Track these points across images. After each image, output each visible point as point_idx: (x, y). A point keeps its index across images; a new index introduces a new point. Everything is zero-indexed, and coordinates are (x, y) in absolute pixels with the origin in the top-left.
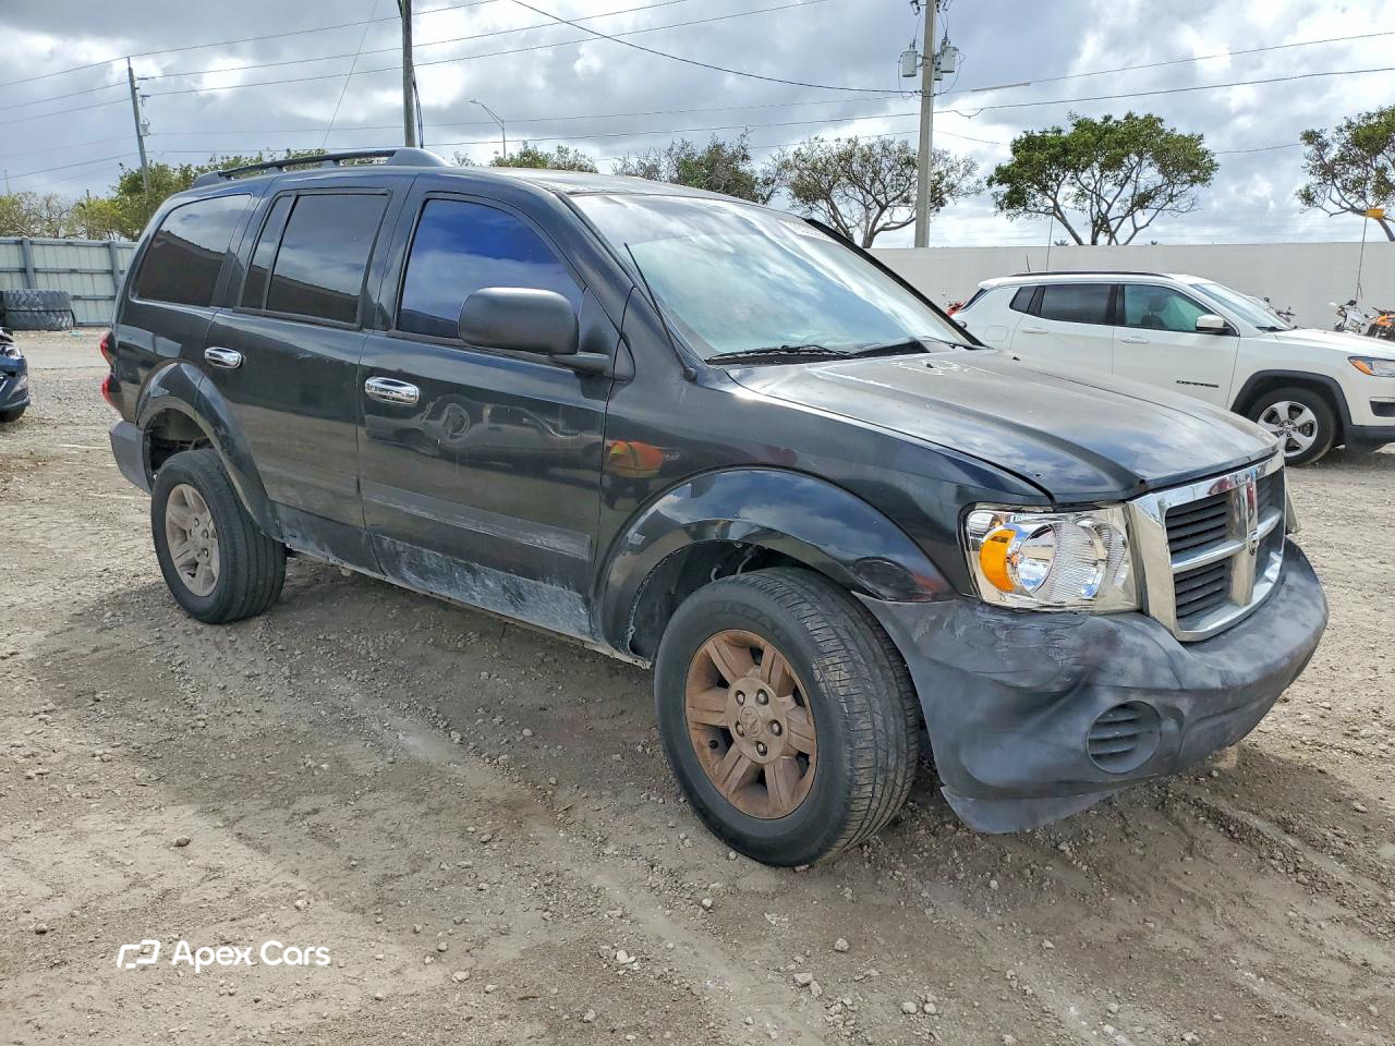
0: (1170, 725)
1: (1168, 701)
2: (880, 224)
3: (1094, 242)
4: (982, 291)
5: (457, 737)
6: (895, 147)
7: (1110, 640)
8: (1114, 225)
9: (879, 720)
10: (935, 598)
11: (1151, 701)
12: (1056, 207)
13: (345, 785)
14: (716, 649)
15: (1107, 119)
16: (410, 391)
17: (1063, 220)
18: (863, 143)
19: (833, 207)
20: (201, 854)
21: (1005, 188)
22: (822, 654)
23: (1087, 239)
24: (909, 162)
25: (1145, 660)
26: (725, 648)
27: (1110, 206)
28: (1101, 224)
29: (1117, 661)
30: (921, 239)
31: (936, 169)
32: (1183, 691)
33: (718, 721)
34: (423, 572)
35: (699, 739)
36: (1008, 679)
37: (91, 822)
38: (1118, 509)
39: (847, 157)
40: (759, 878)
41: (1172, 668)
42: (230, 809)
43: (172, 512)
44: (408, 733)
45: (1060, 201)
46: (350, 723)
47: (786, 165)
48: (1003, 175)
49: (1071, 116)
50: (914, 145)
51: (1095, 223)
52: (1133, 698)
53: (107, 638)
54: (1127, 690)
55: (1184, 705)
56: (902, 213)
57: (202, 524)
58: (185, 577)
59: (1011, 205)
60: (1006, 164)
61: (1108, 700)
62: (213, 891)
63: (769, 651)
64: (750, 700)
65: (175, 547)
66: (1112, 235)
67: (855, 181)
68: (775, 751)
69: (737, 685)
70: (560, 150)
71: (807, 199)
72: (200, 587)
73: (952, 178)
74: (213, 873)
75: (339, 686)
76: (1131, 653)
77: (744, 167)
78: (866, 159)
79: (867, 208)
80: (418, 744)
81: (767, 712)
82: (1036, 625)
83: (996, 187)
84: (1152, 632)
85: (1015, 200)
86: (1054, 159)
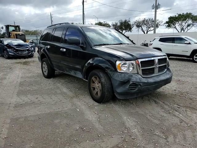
0: (140, 86)
1: (139, 83)
2: (149, 30)
3: (181, 32)
4: (155, 39)
5: (69, 90)
6: (151, 19)
7: (132, 76)
8: (184, 29)
9: (108, 85)
10: (113, 71)
11: (137, 83)
12: (175, 27)
13: (56, 94)
14: (93, 78)
15: (183, 14)
16: (65, 50)
17: (176, 29)
18: (146, 19)
19: (142, 28)
20: (38, 99)
21: (167, 24)
22: (102, 78)
23: (180, 31)
24: (153, 21)
25: (136, 78)
26: (94, 78)
27: (184, 27)
28: (182, 29)
29: (132, 78)
30: (155, 32)
31: (157, 22)
32: (141, 82)
33: (93, 87)
34: (67, 71)
35: (92, 89)
36: (120, 80)
37: (29, 96)
38: (134, 61)
39: (144, 21)
40: (96, 104)
41: (140, 79)
42: (43, 95)
43: (43, 65)
44: (64, 89)
45: (176, 26)
46: (58, 88)
47: (135, 22)
48: (167, 23)
49: (177, 14)
50: (154, 19)
51: (181, 29)
52: (134, 83)
53: (35, 79)
54: (133, 82)
55: (141, 84)
56: (152, 29)
57: (46, 67)
58: (44, 73)
59: (168, 27)
60: (167, 21)
61: (131, 83)
62: (38, 102)
63: (98, 78)
64: (96, 84)
65: (43, 69)
66: (184, 31)
67: (146, 24)
68: (99, 90)
69: (95, 82)
70: (104, 22)
71: (138, 27)
72: (46, 74)
73: (160, 23)
74: (39, 101)
75: (58, 85)
76: (134, 77)
77: (129, 23)
78: (147, 21)
79: (147, 28)
80: (65, 90)
81: (98, 85)
82: (123, 74)
83: (166, 24)
84: (138, 75)
85: (169, 26)
86: (175, 20)
